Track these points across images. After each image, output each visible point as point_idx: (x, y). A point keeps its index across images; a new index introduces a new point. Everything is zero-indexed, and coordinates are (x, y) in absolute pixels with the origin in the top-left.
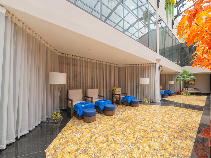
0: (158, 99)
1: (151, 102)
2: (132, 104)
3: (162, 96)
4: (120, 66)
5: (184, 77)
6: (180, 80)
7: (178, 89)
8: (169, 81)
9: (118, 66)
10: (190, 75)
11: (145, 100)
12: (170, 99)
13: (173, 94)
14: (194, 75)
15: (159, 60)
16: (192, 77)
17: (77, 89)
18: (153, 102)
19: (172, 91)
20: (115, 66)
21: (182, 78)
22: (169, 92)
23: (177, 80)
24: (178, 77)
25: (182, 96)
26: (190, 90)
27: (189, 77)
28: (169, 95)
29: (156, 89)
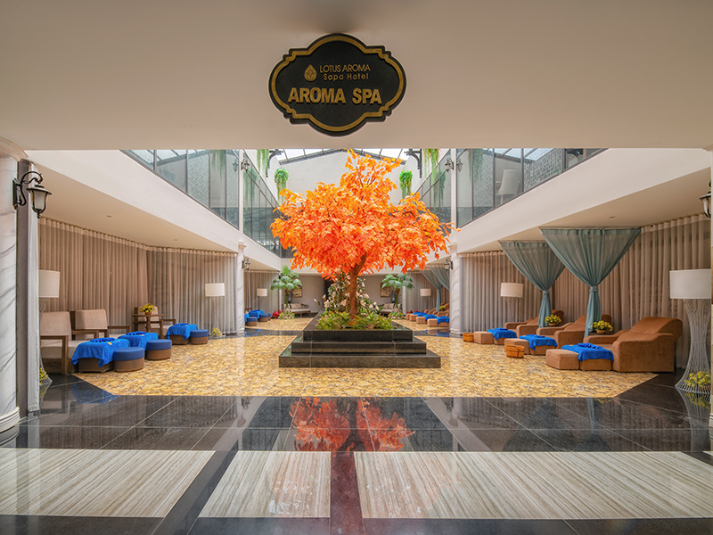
0: (241, 328)
1: (227, 335)
2: (194, 339)
3: (248, 322)
4: (151, 249)
5: (284, 281)
6: (279, 287)
7: (273, 308)
8: (258, 290)
9: (147, 248)
10: (294, 278)
11: (216, 330)
12: (260, 326)
13: (265, 317)
14: (301, 277)
15: (242, 247)
16: (297, 281)
17: (52, 311)
18: (232, 334)
19: (263, 311)
20: (138, 248)
21: (281, 284)
22: (259, 313)
23: (272, 288)
24: (274, 282)
25: (282, 322)
26: (295, 308)
27: (292, 282)
28: (259, 320)
29: (238, 306)
